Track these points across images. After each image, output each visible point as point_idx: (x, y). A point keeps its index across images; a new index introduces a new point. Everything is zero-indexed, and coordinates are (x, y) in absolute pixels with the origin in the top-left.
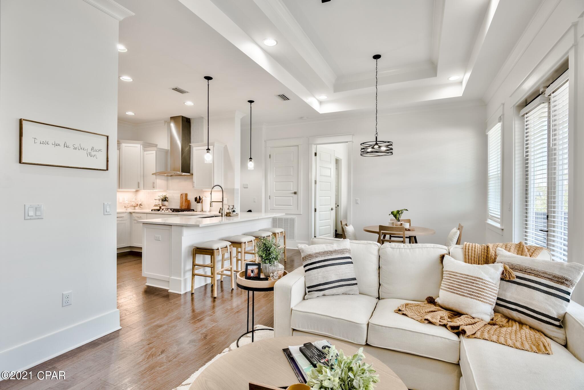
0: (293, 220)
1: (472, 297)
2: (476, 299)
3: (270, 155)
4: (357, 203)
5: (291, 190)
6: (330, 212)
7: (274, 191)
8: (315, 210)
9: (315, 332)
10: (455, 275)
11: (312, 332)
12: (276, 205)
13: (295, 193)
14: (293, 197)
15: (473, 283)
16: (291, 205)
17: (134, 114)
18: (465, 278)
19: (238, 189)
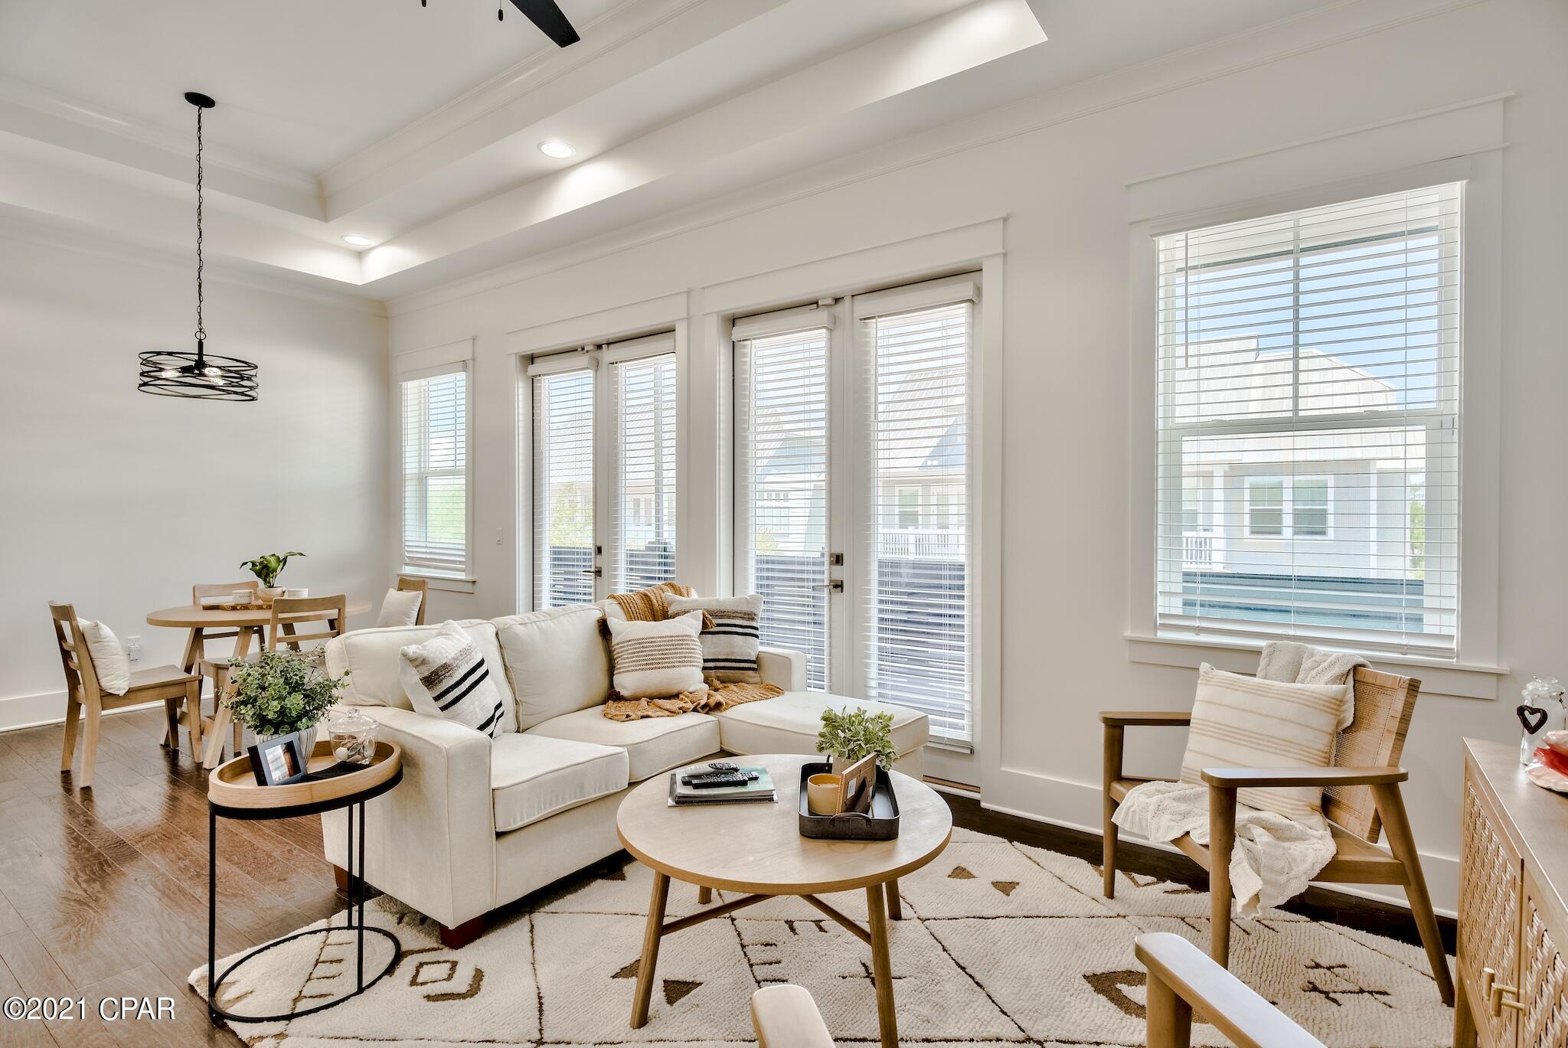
1: (686, 664)
2: (690, 666)
9: (554, 811)
10: (651, 642)
11: (547, 814)
15: (682, 644)
18: (669, 641)
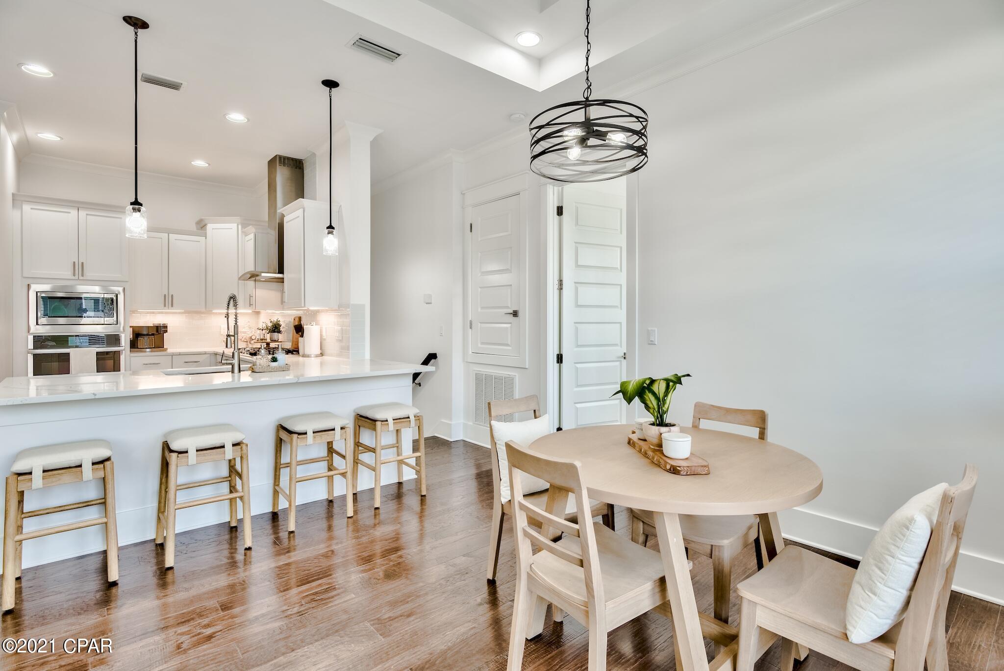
0: (510, 381)
3: (471, 225)
4: (652, 343)
5: (507, 307)
6: (618, 363)
7: (479, 310)
8: (560, 359)
12: (482, 343)
13: (515, 314)
14: (510, 323)
16: (507, 345)
17: (208, 165)
19: (363, 306)
